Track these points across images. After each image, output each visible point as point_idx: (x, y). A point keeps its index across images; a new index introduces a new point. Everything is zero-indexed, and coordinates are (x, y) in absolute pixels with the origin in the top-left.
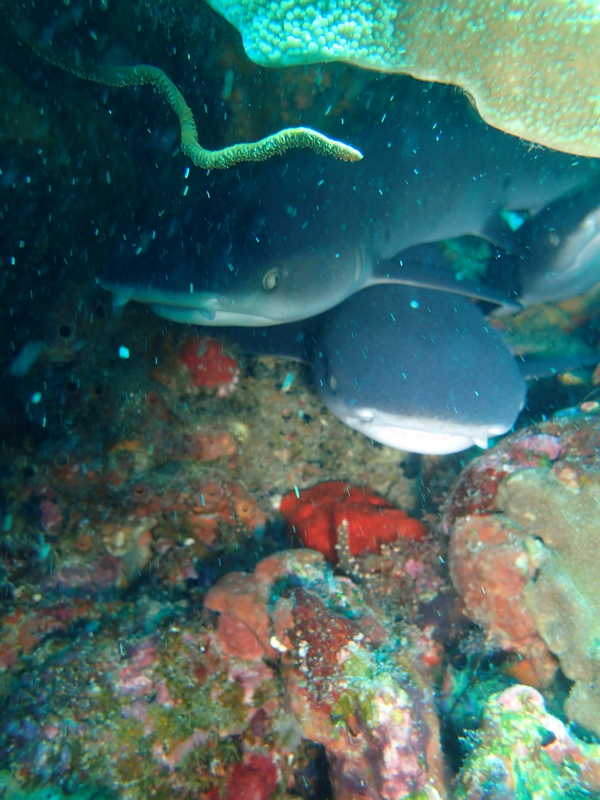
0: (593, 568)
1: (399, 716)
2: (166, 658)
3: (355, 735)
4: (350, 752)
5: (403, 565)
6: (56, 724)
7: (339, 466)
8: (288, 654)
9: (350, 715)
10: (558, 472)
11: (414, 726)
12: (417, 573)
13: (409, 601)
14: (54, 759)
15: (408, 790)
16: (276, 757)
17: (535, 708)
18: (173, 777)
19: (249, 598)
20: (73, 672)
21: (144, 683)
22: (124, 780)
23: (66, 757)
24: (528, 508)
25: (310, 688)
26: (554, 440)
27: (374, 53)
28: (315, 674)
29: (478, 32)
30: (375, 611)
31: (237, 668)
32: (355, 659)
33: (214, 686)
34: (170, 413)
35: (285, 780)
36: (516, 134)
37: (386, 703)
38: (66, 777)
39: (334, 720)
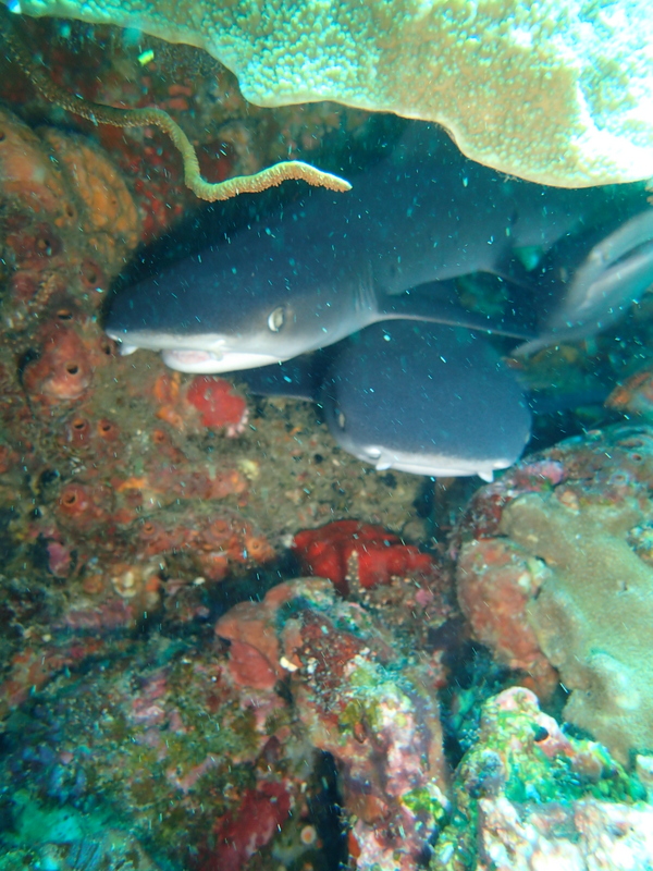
0: (592, 586)
1: (402, 720)
2: (178, 688)
3: (362, 742)
4: (357, 759)
5: (414, 595)
6: (71, 750)
7: (351, 505)
8: (298, 672)
9: (357, 723)
10: (560, 496)
11: (417, 729)
12: (428, 602)
13: (419, 628)
14: (70, 782)
15: (411, 787)
16: (289, 784)
17: (529, 707)
18: (186, 802)
19: (258, 624)
20: (86, 703)
21: (156, 713)
22: (138, 803)
23: (82, 780)
24: (531, 531)
25: (319, 701)
26: (556, 465)
27: (359, 93)
28: (323, 688)
29: (452, 75)
30: (382, 632)
31: (248, 697)
32: (361, 671)
33: (226, 714)
34: (178, 451)
35: (299, 808)
36: (493, 166)
37: (390, 708)
38: (82, 799)
39: (341, 728)
